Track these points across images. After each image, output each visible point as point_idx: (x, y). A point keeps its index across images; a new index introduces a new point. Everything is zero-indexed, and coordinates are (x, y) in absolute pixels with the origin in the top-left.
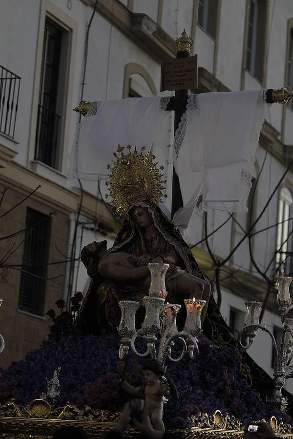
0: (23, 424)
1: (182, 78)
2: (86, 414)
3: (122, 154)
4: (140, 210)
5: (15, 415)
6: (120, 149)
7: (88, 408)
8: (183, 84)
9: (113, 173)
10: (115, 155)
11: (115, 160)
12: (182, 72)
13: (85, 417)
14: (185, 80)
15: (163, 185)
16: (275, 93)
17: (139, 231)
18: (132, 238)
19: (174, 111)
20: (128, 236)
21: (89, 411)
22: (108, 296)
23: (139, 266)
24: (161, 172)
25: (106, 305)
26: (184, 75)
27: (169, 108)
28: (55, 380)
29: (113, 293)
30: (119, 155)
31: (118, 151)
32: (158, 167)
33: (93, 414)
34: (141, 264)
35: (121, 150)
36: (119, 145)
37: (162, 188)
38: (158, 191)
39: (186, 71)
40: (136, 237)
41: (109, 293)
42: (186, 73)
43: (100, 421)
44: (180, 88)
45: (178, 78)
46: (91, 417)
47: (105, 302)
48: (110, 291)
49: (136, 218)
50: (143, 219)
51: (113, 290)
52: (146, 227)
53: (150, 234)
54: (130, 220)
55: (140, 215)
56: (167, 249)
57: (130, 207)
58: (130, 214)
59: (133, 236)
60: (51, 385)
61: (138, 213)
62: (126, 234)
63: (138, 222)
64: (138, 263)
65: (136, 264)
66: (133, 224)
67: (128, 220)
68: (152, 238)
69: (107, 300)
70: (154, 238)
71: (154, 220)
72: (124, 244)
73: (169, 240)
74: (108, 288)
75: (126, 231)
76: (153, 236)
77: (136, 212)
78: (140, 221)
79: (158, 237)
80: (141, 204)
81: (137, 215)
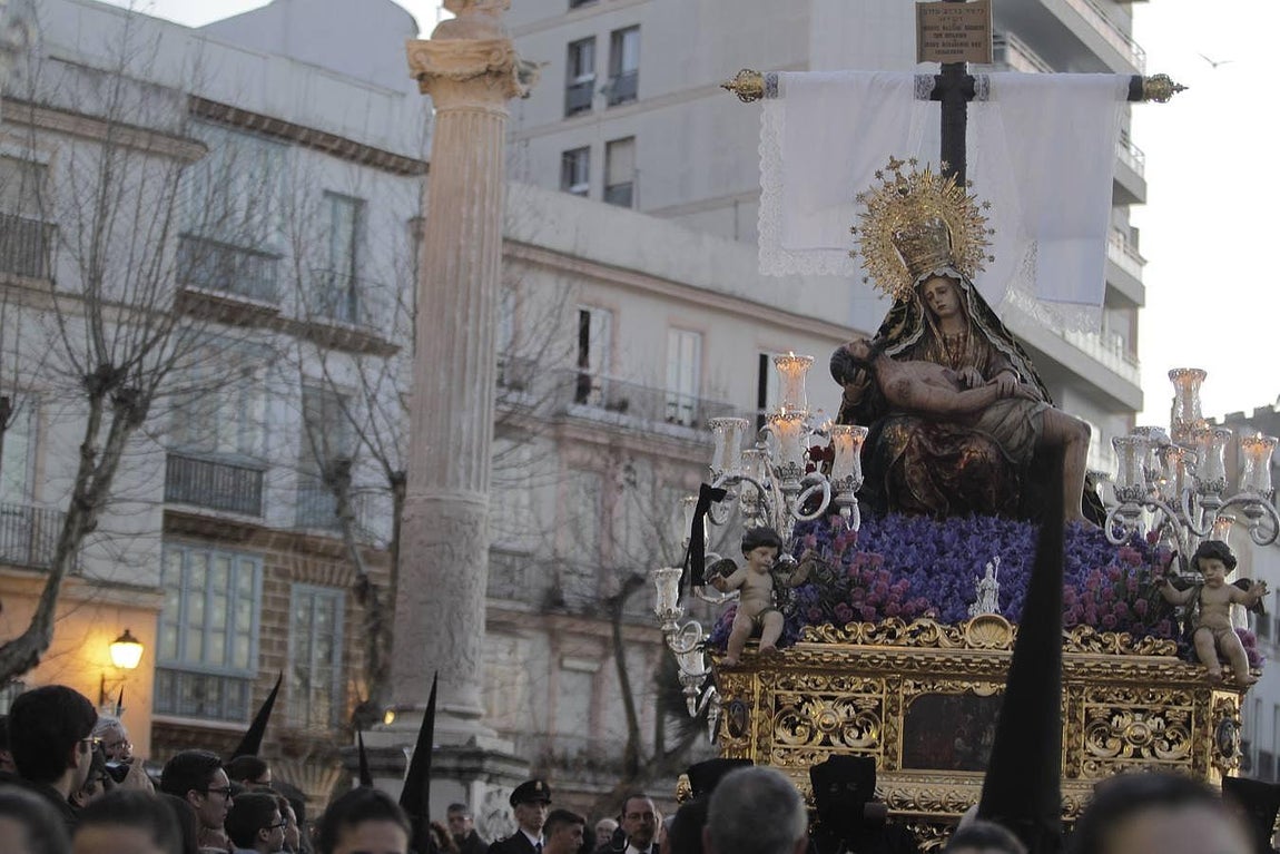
0: (959, 660)
1: (959, 40)
2: (1085, 641)
3: (898, 174)
4: (941, 283)
5: (935, 643)
6: (895, 165)
7: (1088, 631)
8: (962, 52)
9: (871, 211)
10: (879, 175)
11: (879, 185)
12: (959, 28)
13: (1085, 648)
14: (966, 45)
15: (986, 237)
16: (1149, 81)
17: (931, 323)
18: (917, 336)
19: (940, 102)
20: (908, 332)
21: (1092, 637)
22: (910, 442)
23: (971, 387)
24: (982, 213)
25: (907, 459)
26: (964, 36)
27: (935, 96)
28: (990, 582)
29: (921, 436)
30: (890, 176)
31: (888, 168)
32: (977, 203)
33: (1100, 641)
34: (975, 382)
35: (898, 166)
36: (891, 157)
37: (984, 244)
38: (976, 248)
39: (967, 28)
40: (928, 336)
41: (914, 437)
42: (967, 32)
43: (1114, 653)
44: (952, 59)
45: (951, 40)
46: (1095, 644)
47: (904, 454)
48: (915, 432)
49: (930, 299)
50: (948, 301)
51: (920, 430)
52: (947, 316)
53: (953, 329)
54: (911, 303)
55: (941, 291)
56: (993, 359)
57: (923, 277)
58: (920, 289)
59: (921, 332)
60: (983, 591)
61: (937, 289)
62: (900, 327)
63: (934, 306)
64: (968, 381)
65: (963, 384)
66: (922, 309)
67: (905, 301)
68: (959, 338)
69: (909, 450)
70: (965, 338)
71: (969, 304)
72: (903, 346)
73: (996, 341)
74: (912, 428)
75: (900, 322)
76: (962, 335)
77: (933, 286)
78: (941, 304)
79: (971, 339)
80: (947, 270)
81: (935, 293)
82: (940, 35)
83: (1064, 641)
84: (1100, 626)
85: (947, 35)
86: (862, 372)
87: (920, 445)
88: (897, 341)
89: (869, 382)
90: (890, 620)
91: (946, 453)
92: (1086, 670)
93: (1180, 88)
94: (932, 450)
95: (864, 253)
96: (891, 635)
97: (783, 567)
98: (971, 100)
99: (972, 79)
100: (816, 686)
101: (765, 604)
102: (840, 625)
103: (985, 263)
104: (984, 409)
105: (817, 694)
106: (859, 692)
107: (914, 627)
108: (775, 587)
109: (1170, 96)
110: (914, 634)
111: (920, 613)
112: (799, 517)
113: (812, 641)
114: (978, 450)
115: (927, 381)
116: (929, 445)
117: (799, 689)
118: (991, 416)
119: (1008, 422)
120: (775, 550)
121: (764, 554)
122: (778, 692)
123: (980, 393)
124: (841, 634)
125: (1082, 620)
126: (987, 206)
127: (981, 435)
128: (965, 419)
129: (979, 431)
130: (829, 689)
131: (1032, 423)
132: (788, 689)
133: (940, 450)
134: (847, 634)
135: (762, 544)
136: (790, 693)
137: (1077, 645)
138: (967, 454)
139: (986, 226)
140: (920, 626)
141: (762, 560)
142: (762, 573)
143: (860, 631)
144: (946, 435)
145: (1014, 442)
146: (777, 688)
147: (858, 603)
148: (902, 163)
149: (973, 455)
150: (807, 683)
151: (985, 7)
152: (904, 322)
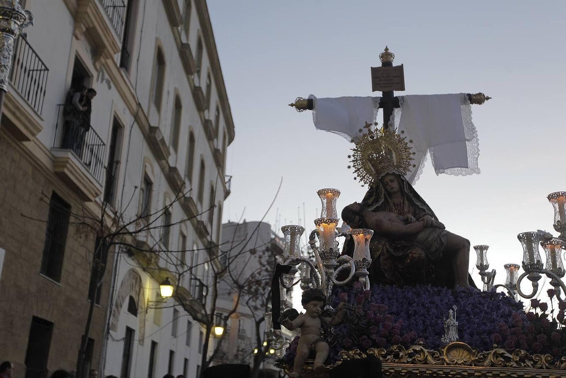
0: (441, 373)
2: (522, 360)
3: (369, 130)
4: (391, 177)
5: (425, 362)
6: (367, 126)
7: (523, 353)
8: (391, 87)
9: (357, 147)
10: (360, 131)
11: (360, 135)
12: (390, 77)
13: (522, 364)
14: (393, 83)
15: (411, 156)
16: (475, 96)
17: (387, 196)
19: (383, 109)
20: (376, 201)
21: (526, 357)
23: (411, 223)
24: (409, 145)
25: (381, 258)
26: (392, 80)
28: (453, 321)
29: (387, 246)
30: (366, 131)
31: (364, 127)
33: (531, 359)
34: (412, 220)
36: (366, 122)
37: (411, 159)
38: (407, 161)
39: (393, 77)
40: (386, 202)
41: (384, 247)
43: (541, 368)
44: (387, 90)
45: (386, 82)
46: (529, 363)
47: (380, 255)
48: (385, 245)
49: (386, 185)
50: (395, 185)
51: (387, 244)
52: (395, 193)
53: (398, 199)
54: (377, 187)
55: (392, 181)
56: (417, 212)
57: (383, 175)
58: (382, 180)
59: (383, 200)
60: (448, 327)
61: (389, 180)
62: (372, 199)
63: (389, 188)
64: (409, 220)
65: (407, 221)
66: (383, 189)
67: (374, 187)
68: (400, 203)
69: (382, 254)
70: (403, 202)
71: (405, 186)
72: (375, 207)
73: (418, 204)
74: (383, 242)
75: (372, 196)
76: (402, 201)
77: (388, 179)
78: (392, 187)
79: (406, 202)
80: (394, 171)
81: (389, 182)
82: (382, 80)
83: (508, 359)
84: (532, 350)
85: (384, 80)
86: (357, 217)
87: (388, 251)
88: (372, 205)
89: (360, 222)
90: (395, 347)
91: (400, 255)
93: (488, 98)
94: (394, 254)
95: (354, 166)
96: (397, 356)
97: (327, 313)
98: (396, 108)
99: (397, 98)
101: (316, 337)
102: (364, 351)
103: (411, 167)
104: (418, 233)
107: (411, 351)
108: (322, 326)
109: (483, 102)
110: (410, 355)
111: (413, 342)
112: (335, 282)
114: (418, 252)
115: (390, 220)
116: (391, 250)
118: (421, 236)
119: (430, 239)
120: (322, 303)
121: (315, 305)
123: (415, 225)
125: (518, 345)
126: (411, 141)
127: (417, 246)
128: (409, 238)
129: (416, 244)
131: (442, 239)
133: (397, 253)
135: (314, 299)
137: (517, 363)
138: (411, 255)
139: (411, 151)
140: (414, 350)
141: (314, 309)
142: (314, 317)
144: (399, 246)
145: (433, 249)
147: (374, 336)
148: (371, 124)
149: (414, 255)
151: (401, 68)
152: (374, 197)
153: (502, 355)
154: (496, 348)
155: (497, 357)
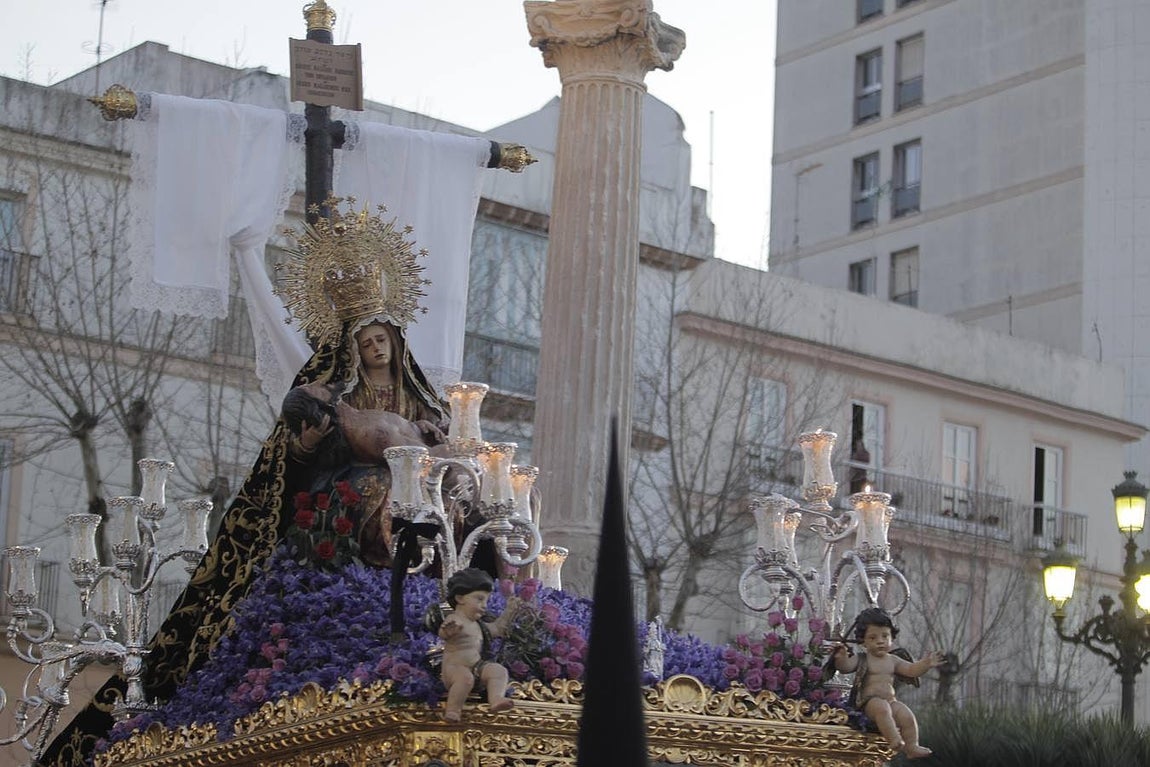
1: (331, 83)
2: (771, 707)
7: (773, 697)
8: (328, 95)
9: (300, 249)
12: (329, 70)
13: (771, 715)
14: (336, 88)
16: (507, 149)
18: (353, 384)
21: (776, 703)
24: (419, 261)
26: (335, 79)
28: (656, 643)
32: (414, 250)
33: (782, 707)
39: (337, 71)
40: (360, 386)
42: (337, 75)
43: (794, 721)
44: (320, 101)
45: (321, 81)
46: (779, 711)
47: (381, 508)
49: (368, 346)
50: (386, 350)
52: (381, 366)
53: (383, 382)
54: (343, 349)
55: (381, 340)
57: (365, 323)
59: (356, 381)
60: (650, 652)
61: (376, 337)
62: (327, 374)
63: (371, 355)
66: (358, 357)
67: (333, 348)
68: (389, 390)
69: (386, 504)
71: (404, 355)
74: (387, 480)
75: (327, 368)
76: (391, 387)
77: (372, 333)
78: (380, 352)
79: (402, 392)
80: (389, 318)
81: (375, 341)
82: (311, 75)
83: (751, 706)
84: (785, 693)
85: (319, 76)
86: (327, 417)
89: (331, 429)
92: (774, 738)
93: (529, 160)
98: (340, 147)
99: (340, 125)
100: (519, 747)
101: (478, 656)
102: (547, 682)
103: (417, 313)
105: (520, 757)
106: (558, 756)
108: (485, 638)
109: (523, 166)
113: (522, 698)
117: (502, 751)
122: (482, 754)
124: (549, 693)
125: (766, 685)
126: (423, 253)
130: (530, 752)
132: (491, 751)
134: (554, 691)
136: (493, 755)
137: (763, 711)
139: (422, 275)
143: (566, 690)
146: (480, 750)
147: (562, 658)
150: (509, 744)
151: (355, 52)
152: (331, 370)
153: (743, 699)
154: (736, 687)
155: (736, 702)
